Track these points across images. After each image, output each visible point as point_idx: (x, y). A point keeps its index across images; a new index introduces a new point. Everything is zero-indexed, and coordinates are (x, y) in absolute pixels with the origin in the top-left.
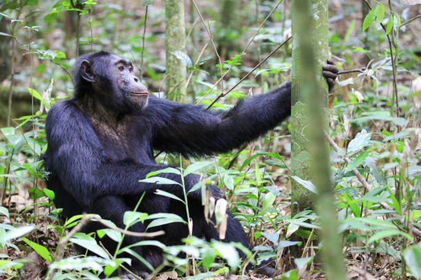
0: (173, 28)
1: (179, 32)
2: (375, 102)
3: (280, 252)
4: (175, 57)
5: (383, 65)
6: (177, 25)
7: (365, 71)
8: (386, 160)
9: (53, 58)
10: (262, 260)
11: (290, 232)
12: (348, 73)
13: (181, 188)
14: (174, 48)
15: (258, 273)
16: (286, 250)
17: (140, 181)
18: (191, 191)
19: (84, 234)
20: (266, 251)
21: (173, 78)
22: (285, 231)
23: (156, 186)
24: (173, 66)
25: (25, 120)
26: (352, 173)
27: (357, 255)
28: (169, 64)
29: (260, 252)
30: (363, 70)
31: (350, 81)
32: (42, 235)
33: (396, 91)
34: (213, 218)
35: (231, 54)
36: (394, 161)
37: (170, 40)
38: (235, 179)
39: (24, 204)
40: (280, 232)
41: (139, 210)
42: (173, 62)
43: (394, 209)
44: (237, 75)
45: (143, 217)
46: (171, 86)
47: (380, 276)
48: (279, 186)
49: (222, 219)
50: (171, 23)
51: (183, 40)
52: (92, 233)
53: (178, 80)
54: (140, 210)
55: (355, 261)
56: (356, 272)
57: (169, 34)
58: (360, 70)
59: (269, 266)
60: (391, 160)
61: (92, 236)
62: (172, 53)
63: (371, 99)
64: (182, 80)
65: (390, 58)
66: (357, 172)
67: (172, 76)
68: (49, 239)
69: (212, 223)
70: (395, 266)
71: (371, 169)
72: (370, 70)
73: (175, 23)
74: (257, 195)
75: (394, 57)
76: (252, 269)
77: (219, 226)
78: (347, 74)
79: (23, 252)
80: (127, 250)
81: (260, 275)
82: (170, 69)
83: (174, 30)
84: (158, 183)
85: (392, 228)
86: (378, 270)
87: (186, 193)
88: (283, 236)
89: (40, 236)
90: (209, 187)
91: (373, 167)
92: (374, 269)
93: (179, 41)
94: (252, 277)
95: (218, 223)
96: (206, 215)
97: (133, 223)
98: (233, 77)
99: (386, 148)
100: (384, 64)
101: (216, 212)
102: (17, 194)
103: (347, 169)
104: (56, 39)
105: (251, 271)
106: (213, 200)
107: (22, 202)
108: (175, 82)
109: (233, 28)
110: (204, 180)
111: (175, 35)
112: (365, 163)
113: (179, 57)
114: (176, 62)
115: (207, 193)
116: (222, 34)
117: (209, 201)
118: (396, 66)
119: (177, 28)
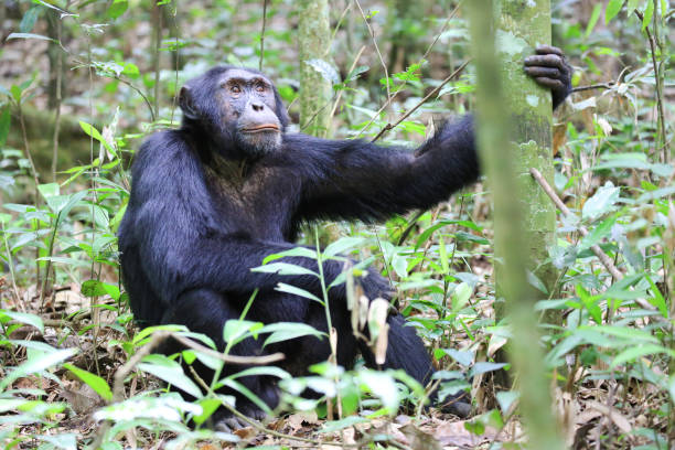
0: (310, 22)
1: (320, 28)
2: (635, 133)
3: (478, 380)
4: (312, 68)
5: (642, 76)
6: (317, 18)
7: (613, 87)
8: (641, 233)
9: (118, 73)
10: (446, 394)
11: (493, 347)
12: (586, 89)
13: (318, 280)
14: (312, 53)
15: (444, 411)
16: (487, 376)
17: (253, 270)
18: (333, 284)
19: (163, 356)
20: (454, 379)
21: (311, 102)
22: (485, 346)
23: (277, 278)
24: (312, 84)
25: (75, 173)
26: (591, 252)
27: (601, 382)
28: (304, 79)
29: (444, 381)
30: (611, 84)
31: (591, 102)
32: (105, 355)
33: (662, 118)
34: (366, 330)
35: (412, 58)
36: (653, 235)
37: (305, 41)
38: (409, 261)
39: (80, 305)
40: (477, 346)
41: (248, 318)
42: (311, 75)
43: (658, 309)
44: (420, 93)
45: (256, 329)
46: (308, 115)
47: (636, 416)
48: (485, 267)
49: (380, 332)
50: (308, 15)
51: (326, 42)
52: (176, 355)
53: (319, 104)
54: (251, 317)
55: (597, 392)
56: (597, 410)
57: (305, 33)
58: (607, 85)
59: (461, 400)
60: (648, 233)
61: (177, 360)
62: (307, 63)
63: (629, 127)
64: (325, 103)
65: (652, 65)
66: (598, 249)
67: (309, 99)
68: (116, 361)
69: (364, 338)
70: (661, 398)
71: (621, 246)
72: (623, 85)
73: (312, 15)
74: (443, 288)
75: (658, 63)
76: (435, 406)
77: (376, 341)
78: (586, 91)
79: (74, 382)
80: (229, 382)
81: (447, 415)
82: (307, 88)
83: (312, 26)
84: (280, 273)
85: (652, 342)
86: (633, 405)
87: (326, 287)
88: (482, 353)
89: (101, 356)
90: (358, 280)
91: (624, 242)
92: (627, 404)
93: (320, 42)
94: (434, 419)
95: (373, 337)
96: (355, 326)
97: (240, 340)
98: (414, 95)
99: (640, 214)
100: (645, 75)
101: (370, 320)
102: (69, 289)
103: (582, 246)
104: (140, 38)
105: (432, 409)
106: (364, 300)
107: (76, 302)
108: (314, 108)
109: (416, 18)
110: (351, 269)
111: (314, 33)
112: (611, 235)
113: (317, 69)
114: (315, 76)
115: (355, 290)
116: (398, 27)
117: (359, 303)
118: (662, 79)
119: (316, 22)
